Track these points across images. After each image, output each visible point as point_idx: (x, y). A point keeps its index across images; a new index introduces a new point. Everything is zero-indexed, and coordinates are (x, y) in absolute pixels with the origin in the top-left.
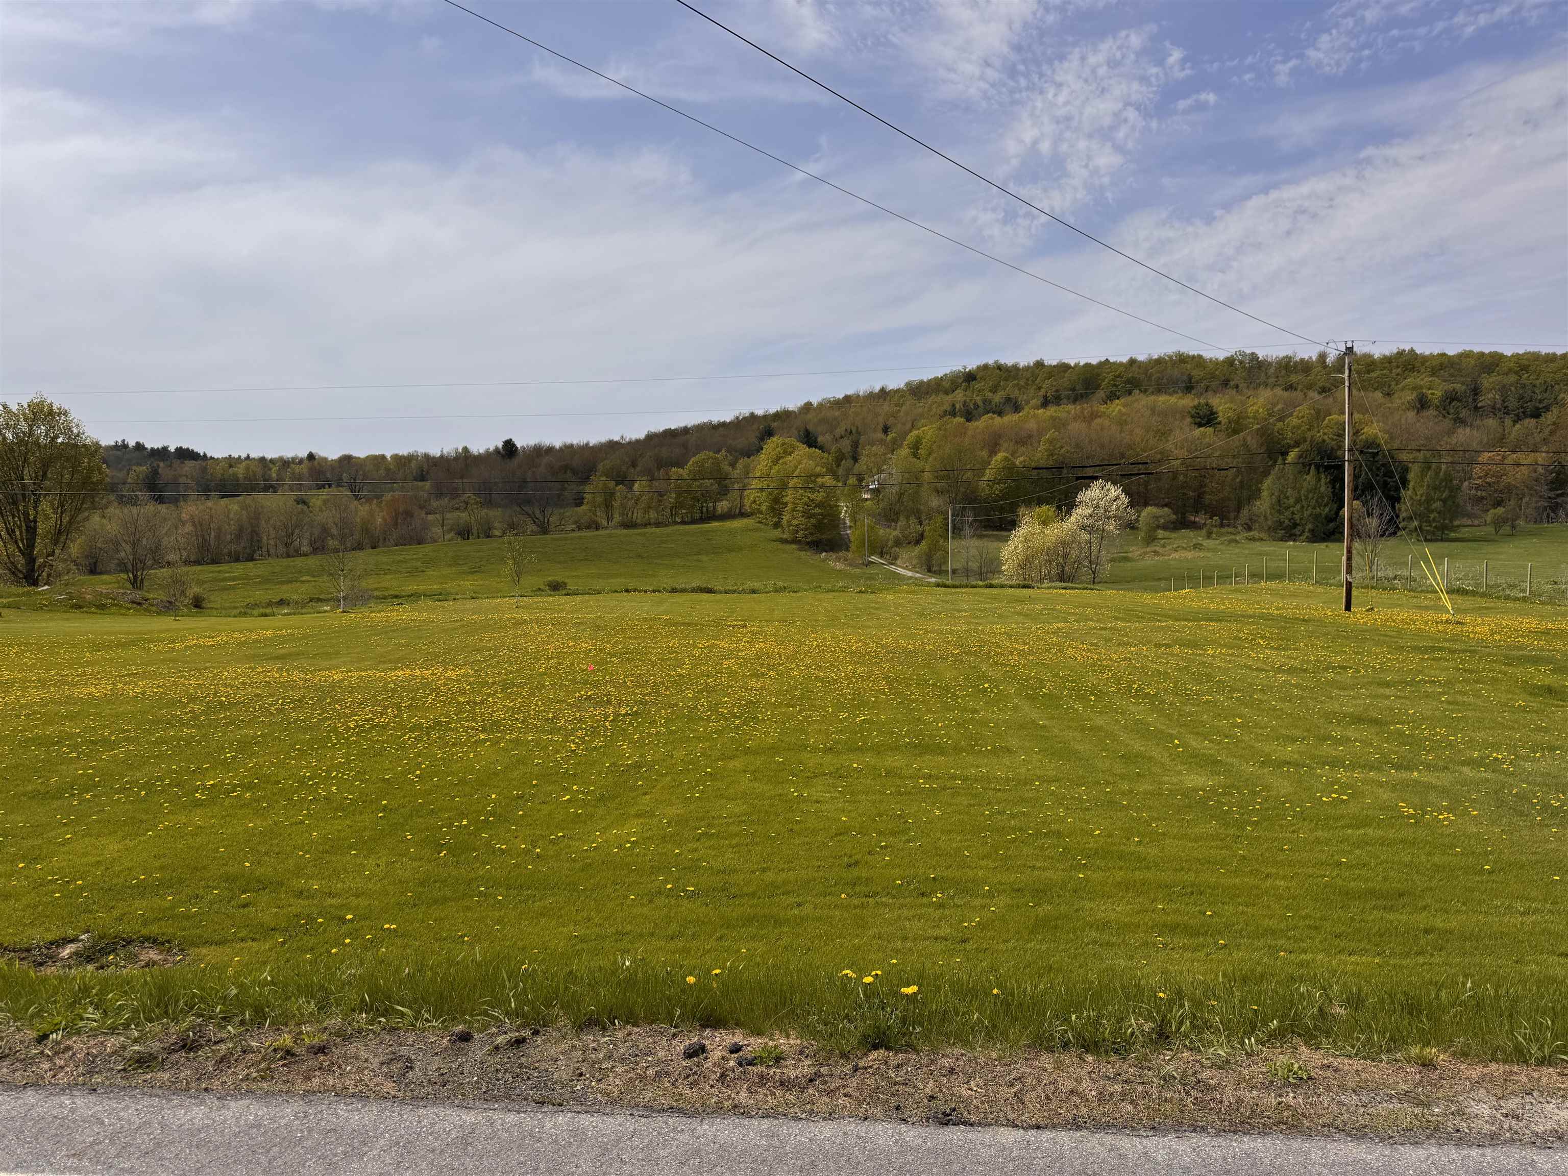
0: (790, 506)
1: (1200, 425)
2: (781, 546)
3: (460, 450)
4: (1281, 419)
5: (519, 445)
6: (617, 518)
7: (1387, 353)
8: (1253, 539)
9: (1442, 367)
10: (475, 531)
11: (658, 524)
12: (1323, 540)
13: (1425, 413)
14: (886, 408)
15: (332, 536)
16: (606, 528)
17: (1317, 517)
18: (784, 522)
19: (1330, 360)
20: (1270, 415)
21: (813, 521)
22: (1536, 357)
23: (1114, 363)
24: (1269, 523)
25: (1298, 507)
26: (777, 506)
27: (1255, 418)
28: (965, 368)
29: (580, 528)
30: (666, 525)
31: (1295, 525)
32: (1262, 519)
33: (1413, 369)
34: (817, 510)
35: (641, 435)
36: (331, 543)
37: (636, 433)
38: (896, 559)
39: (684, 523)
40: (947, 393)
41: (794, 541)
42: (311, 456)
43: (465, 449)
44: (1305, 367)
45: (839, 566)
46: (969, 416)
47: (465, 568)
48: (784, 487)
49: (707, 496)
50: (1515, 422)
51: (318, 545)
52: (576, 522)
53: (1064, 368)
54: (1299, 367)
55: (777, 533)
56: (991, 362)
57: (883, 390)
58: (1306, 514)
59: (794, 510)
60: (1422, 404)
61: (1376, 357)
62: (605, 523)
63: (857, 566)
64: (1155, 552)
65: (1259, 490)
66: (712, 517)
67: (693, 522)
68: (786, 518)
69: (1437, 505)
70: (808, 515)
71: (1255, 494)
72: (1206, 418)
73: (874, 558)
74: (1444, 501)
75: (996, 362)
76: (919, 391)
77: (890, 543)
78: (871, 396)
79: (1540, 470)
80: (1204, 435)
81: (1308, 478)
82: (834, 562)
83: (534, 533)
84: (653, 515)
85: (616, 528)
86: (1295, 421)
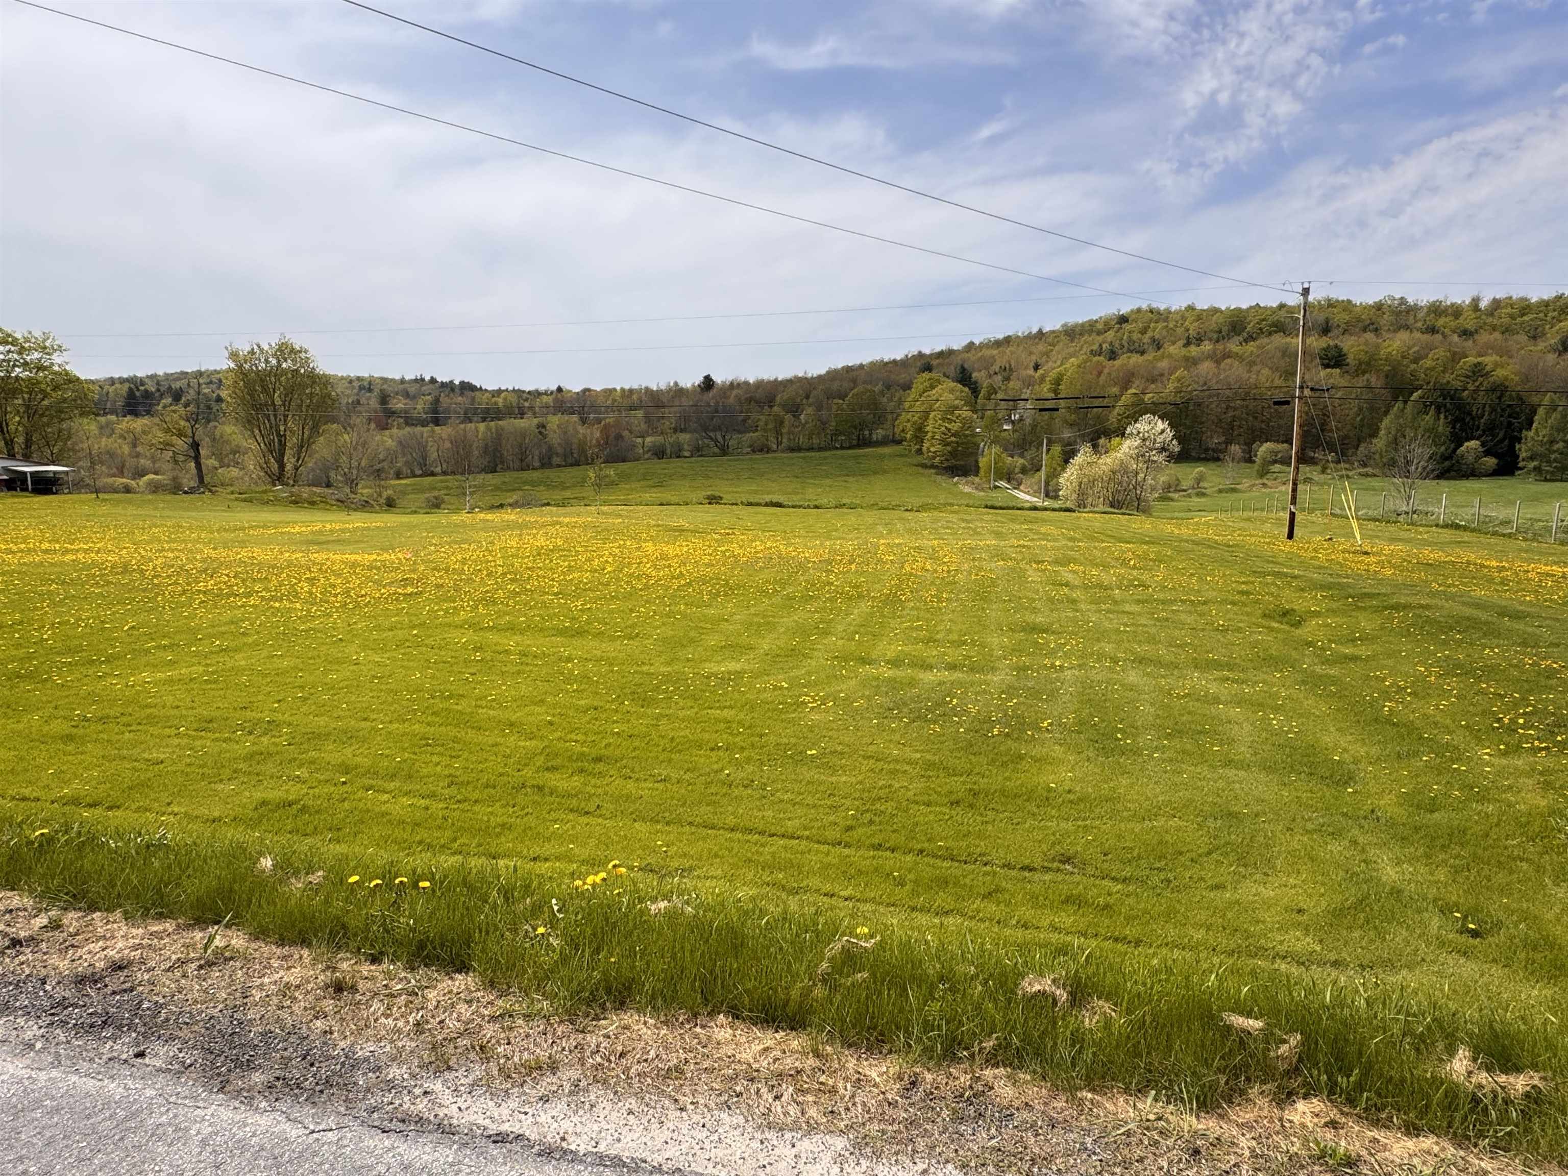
0: (930, 434)
2: (921, 471)
3: (672, 385)
4: (1416, 361)
5: (716, 380)
6: (785, 443)
7: (1546, 298)
8: (1367, 475)
10: (668, 451)
14: (1041, 347)
15: (558, 456)
16: (775, 451)
17: (1432, 455)
18: (924, 449)
19: (1483, 304)
20: (1403, 357)
21: (949, 448)
23: (1264, 308)
24: (1384, 460)
26: (919, 434)
27: (1387, 359)
28: (1119, 311)
29: (754, 451)
30: (827, 450)
32: (1377, 456)
34: (953, 439)
35: (823, 371)
36: (556, 460)
38: (1020, 484)
39: (842, 448)
40: (1099, 333)
41: (933, 466)
42: (560, 389)
43: (676, 384)
44: (1456, 311)
45: (967, 489)
46: (1113, 355)
47: (650, 482)
48: (927, 418)
49: (862, 426)
51: (546, 460)
52: (750, 446)
53: (1214, 312)
54: (1450, 311)
55: (919, 459)
56: (1144, 306)
57: (1040, 331)
59: (933, 438)
60: (1565, 347)
61: (1533, 301)
62: (774, 447)
63: (983, 490)
64: (1263, 484)
65: (1378, 429)
66: (868, 443)
68: (926, 446)
69: (1560, 446)
70: (945, 443)
71: (1374, 434)
72: (1334, 360)
73: (1003, 483)
75: (1149, 307)
76: (1072, 333)
77: (1017, 470)
78: (1029, 337)
80: (1330, 376)
81: (1427, 418)
82: (964, 486)
83: (712, 455)
85: (783, 452)
86: (1428, 363)
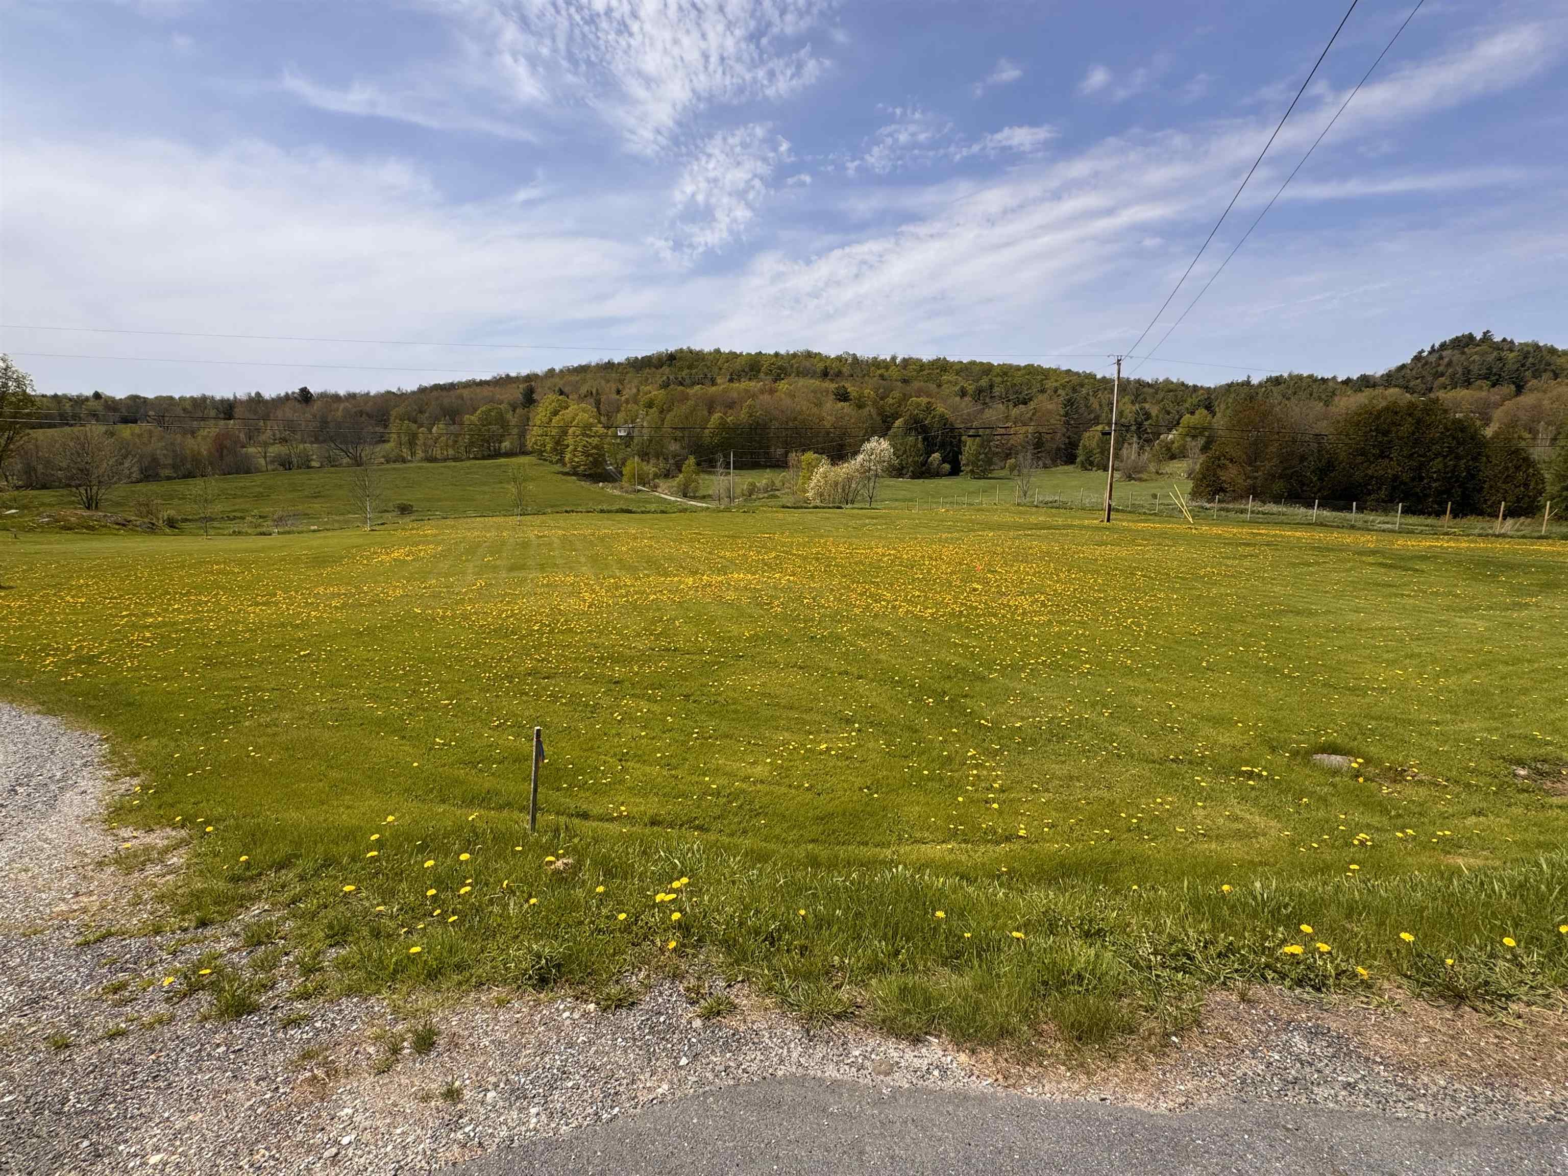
0: (571, 447)
1: (840, 400)
2: (564, 477)
3: (253, 395)
4: (884, 399)
5: (312, 391)
6: (420, 454)
9: (961, 370)
10: (295, 462)
11: (455, 459)
12: (918, 478)
13: (966, 399)
16: (410, 461)
17: (915, 462)
18: (566, 459)
20: (877, 396)
21: (591, 459)
22: (1011, 366)
23: (765, 354)
25: (905, 456)
26: (559, 447)
27: (868, 397)
28: (667, 350)
29: (388, 462)
30: (462, 461)
31: (903, 468)
33: (945, 371)
34: (594, 451)
35: (415, 388)
37: (410, 386)
38: (657, 487)
39: (475, 458)
41: (575, 474)
42: (98, 395)
43: (258, 394)
45: (617, 492)
48: (565, 433)
49: (491, 439)
50: (1014, 406)
52: (384, 457)
53: (733, 356)
55: (558, 467)
56: (684, 348)
58: (910, 460)
59: (575, 450)
60: (963, 393)
62: (409, 458)
63: (630, 493)
66: (497, 454)
67: (484, 458)
68: (568, 457)
69: (982, 456)
70: (586, 454)
72: (843, 396)
73: (640, 487)
74: (986, 454)
75: (688, 348)
77: (651, 476)
79: (1030, 436)
80: (843, 408)
82: (613, 490)
83: (349, 465)
84: (451, 452)
86: (890, 401)
